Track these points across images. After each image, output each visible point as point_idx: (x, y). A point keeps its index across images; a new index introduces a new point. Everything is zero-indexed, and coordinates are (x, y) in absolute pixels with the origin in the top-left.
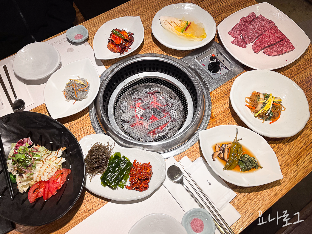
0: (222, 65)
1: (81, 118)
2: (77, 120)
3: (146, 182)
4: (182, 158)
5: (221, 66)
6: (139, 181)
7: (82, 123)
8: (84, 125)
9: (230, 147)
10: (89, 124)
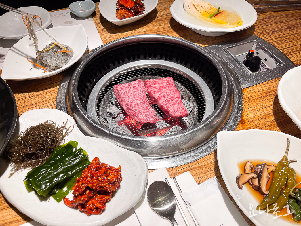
0: (264, 66)
1: (46, 91)
2: (39, 93)
3: (102, 198)
4: (181, 173)
5: (262, 66)
6: (88, 192)
7: (44, 96)
8: (46, 99)
9: (272, 172)
10: (53, 99)
